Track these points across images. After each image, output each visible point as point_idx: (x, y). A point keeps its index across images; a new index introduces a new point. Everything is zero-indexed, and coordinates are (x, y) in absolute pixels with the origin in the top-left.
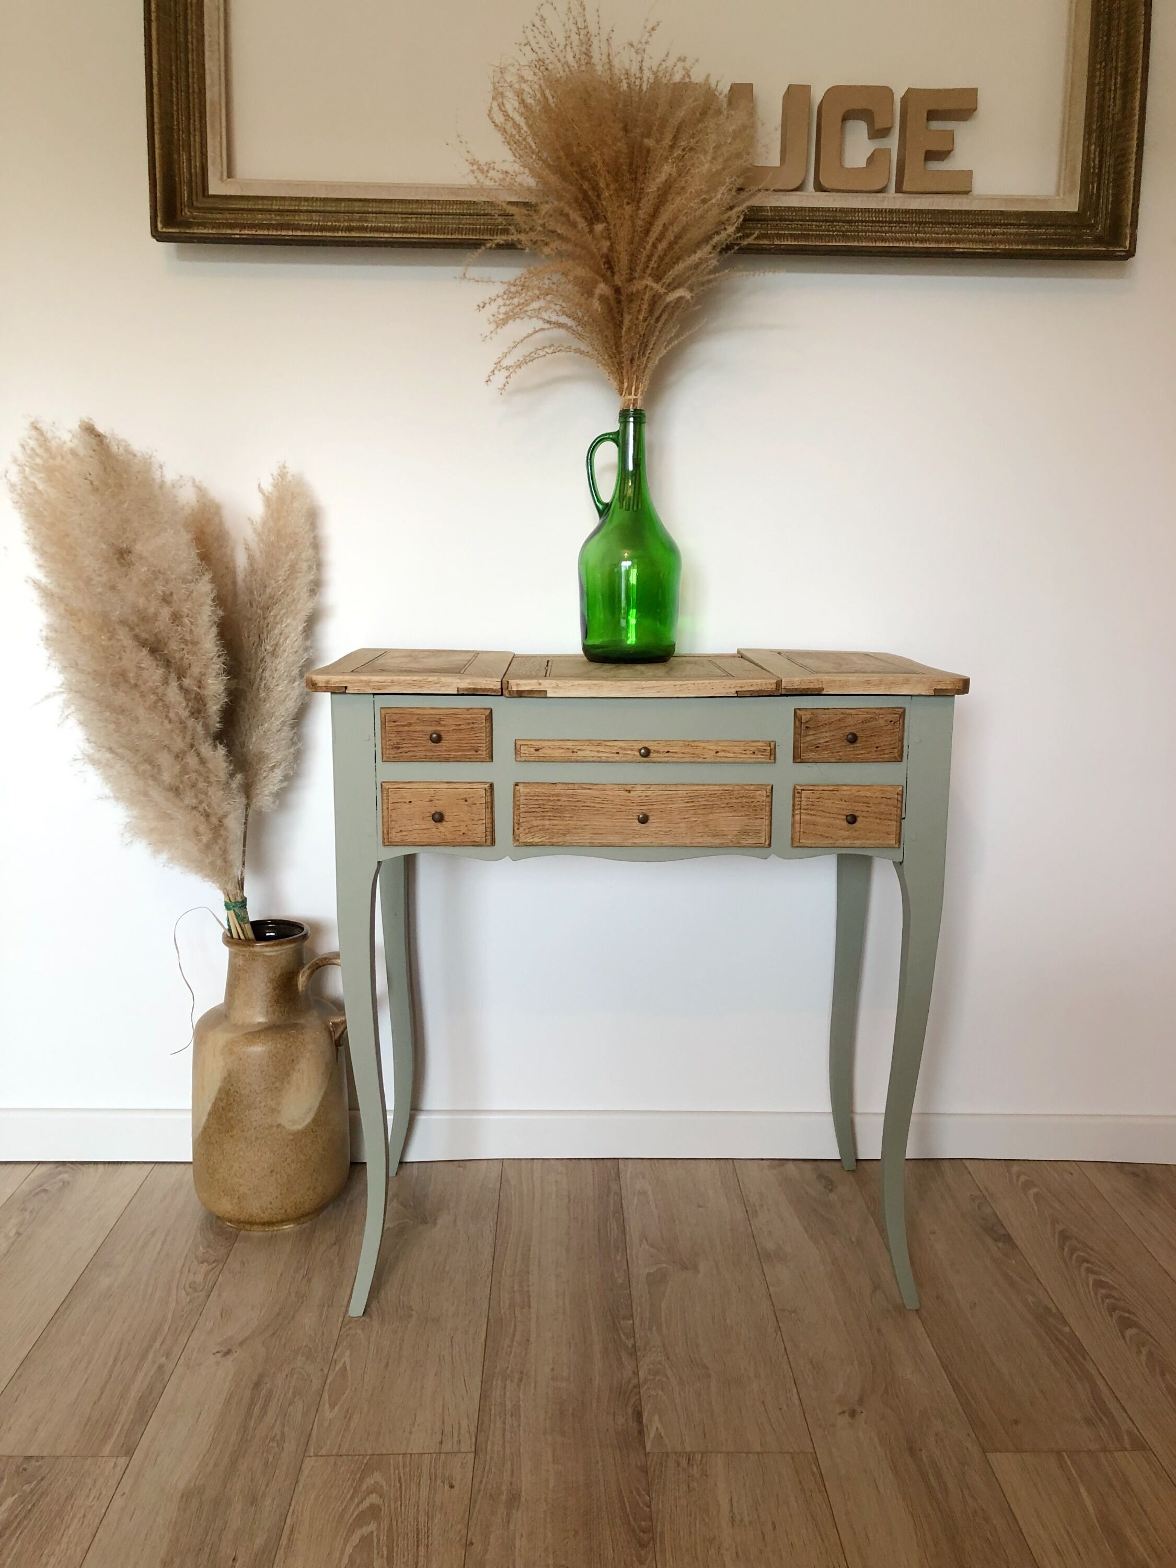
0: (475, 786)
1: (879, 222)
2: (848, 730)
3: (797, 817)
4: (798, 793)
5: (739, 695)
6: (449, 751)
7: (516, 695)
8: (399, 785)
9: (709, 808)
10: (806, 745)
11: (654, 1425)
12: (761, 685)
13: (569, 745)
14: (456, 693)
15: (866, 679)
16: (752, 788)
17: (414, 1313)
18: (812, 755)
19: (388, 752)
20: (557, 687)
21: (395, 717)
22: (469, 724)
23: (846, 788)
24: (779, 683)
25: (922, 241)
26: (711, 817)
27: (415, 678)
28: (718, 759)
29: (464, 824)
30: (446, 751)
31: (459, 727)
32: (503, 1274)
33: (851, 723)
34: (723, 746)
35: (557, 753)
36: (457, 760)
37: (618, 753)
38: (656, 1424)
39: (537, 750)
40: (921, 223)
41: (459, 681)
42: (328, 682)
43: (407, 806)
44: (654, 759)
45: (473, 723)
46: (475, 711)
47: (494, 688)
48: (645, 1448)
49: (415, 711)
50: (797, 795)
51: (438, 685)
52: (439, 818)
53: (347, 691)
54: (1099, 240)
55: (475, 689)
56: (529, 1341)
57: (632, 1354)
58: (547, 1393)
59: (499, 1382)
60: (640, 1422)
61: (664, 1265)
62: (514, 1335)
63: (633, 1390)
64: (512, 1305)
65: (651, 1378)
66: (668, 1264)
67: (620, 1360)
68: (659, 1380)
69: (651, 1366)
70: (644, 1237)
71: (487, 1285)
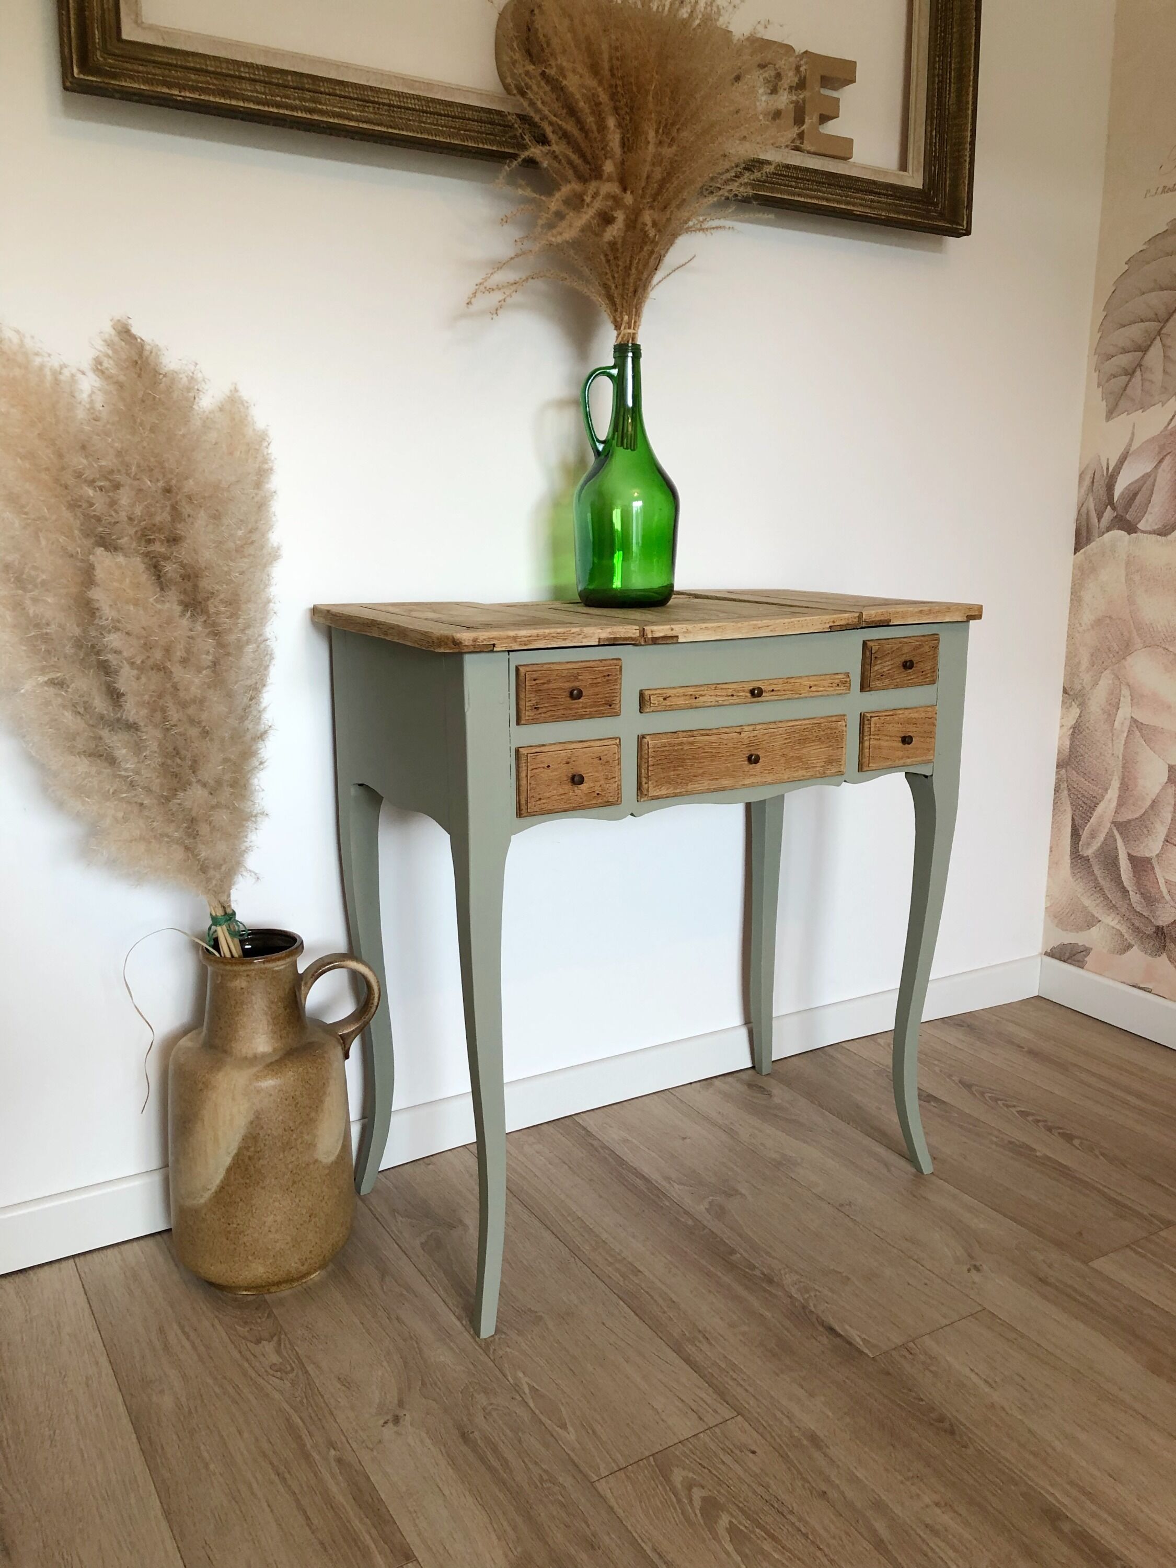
0: (606, 742)
1: (788, 176)
2: (903, 658)
3: (867, 744)
4: (868, 720)
5: (832, 629)
6: (585, 708)
7: (650, 642)
8: (538, 750)
9: (803, 741)
10: (875, 674)
11: (853, 1333)
12: (848, 619)
13: (691, 691)
14: (597, 644)
15: (920, 609)
16: (834, 719)
18: (878, 683)
19: (527, 713)
20: (687, 632)
21: (535, 675)
22: (604, 676)
23: (900, 712)
24: (860, 617)
25: (827, 200)
26: (804, 751)
27: (559, 630)
28: (811, 694)
29: (598, 784)
30: (582, 707)
31: (595, 681)
32: (584, 1250)
33: (906, 651)
34: (814, 681)
35: (681, 701)
36: (591, 716)
37: (733, 695)
39: (665, 699)
40: (820, 183)
41: (600, 631)
42: (475, 640)
43: (548, 771)
44: (767, 699)
45: (608, 675)
46: (608, 662)
47: (633, 636)
48: (869, 1356)
49: (553, 667)
50: (866, 722)
51: (581, 636)
52: (577, 780)
53: (495, 649)
54: (941, 216)
55: (615, 639)
56: (674, 1302)
57: (770, 1281)
58: (741, 1341)
59: (690, 1346)
60: (840, 1336)
61: (711, 1198)
62: (656, 1301)
63: (805, 1312)
64: (624, 1276)
65: (806, 1296)
66: (712, 1196)
67: (765, 1290)
68: (815, 1296)
69: (796, 1287)
70: (668, 1179)
71: (580, 1264)
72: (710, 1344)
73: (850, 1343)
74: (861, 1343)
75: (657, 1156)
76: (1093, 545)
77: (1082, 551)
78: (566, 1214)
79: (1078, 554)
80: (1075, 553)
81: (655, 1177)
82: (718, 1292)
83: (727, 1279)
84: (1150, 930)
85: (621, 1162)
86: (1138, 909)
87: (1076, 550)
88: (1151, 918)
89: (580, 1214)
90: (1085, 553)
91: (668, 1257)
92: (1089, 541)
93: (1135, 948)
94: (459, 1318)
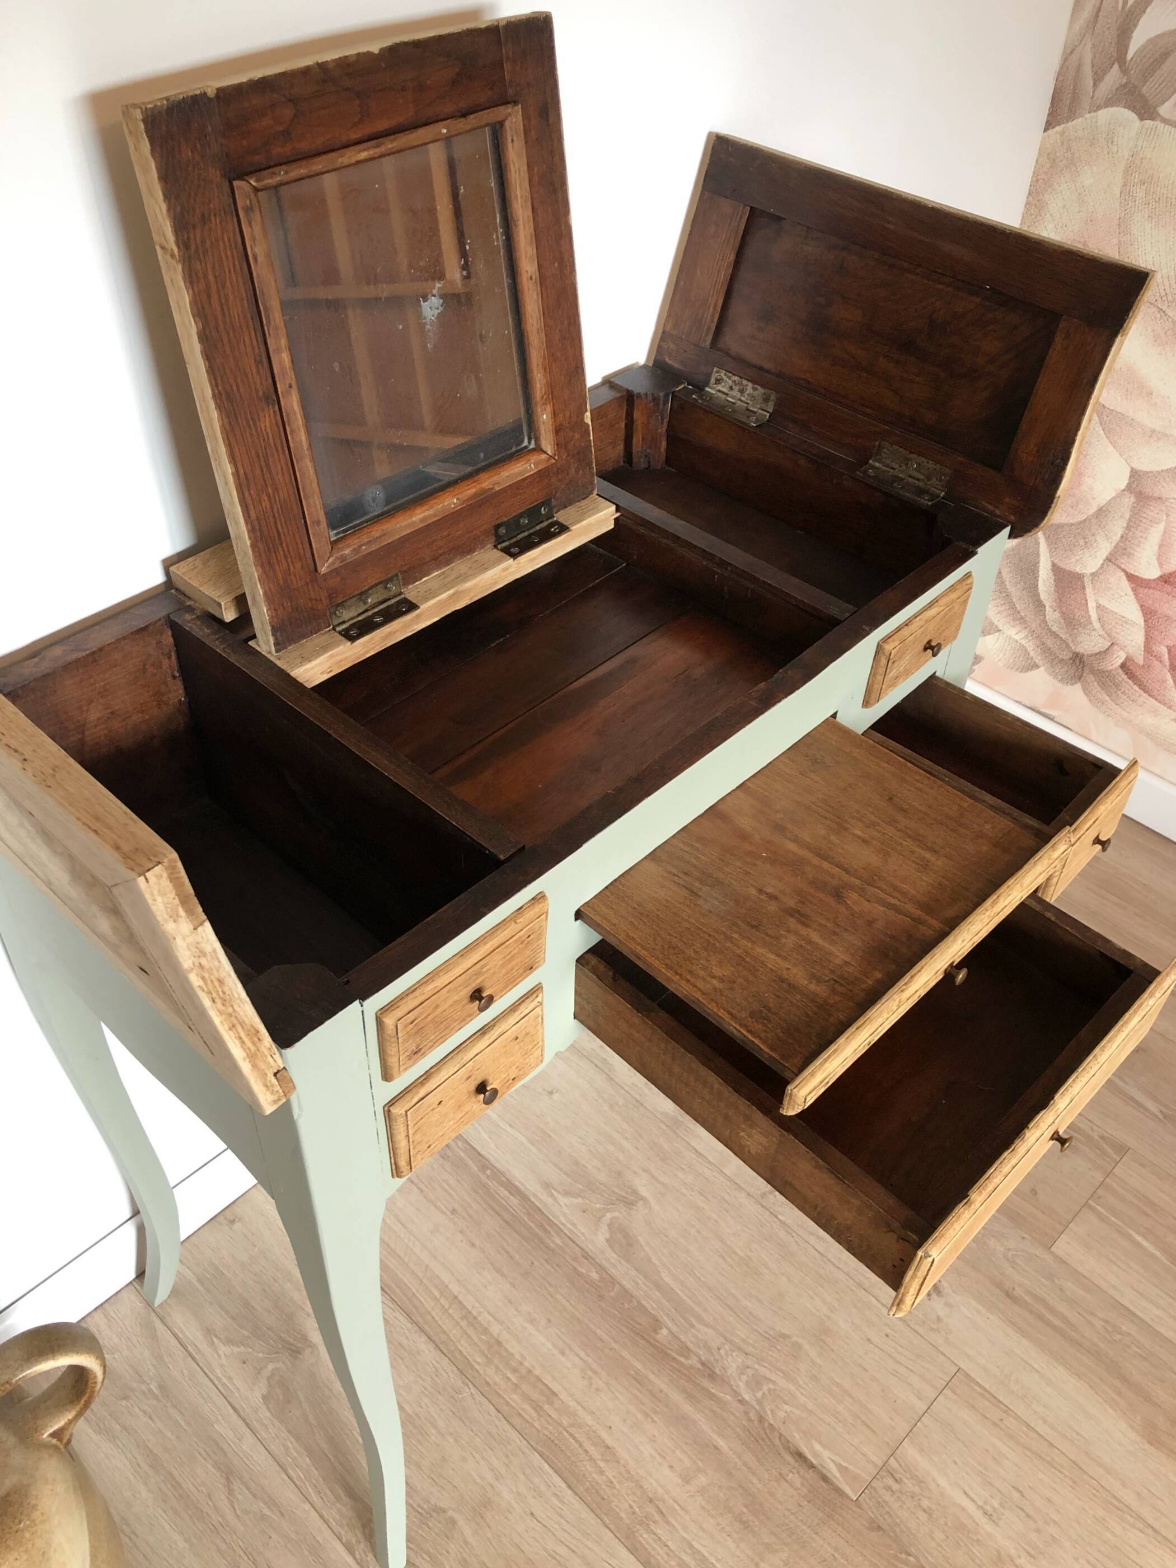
2: (927, 640)
10: (888, 683)
11: (825, 1457)
17: (450, 1513)
21: (413, 1016)
29: (514, 1068)
32: (477, 1367)
38: (826, 1454)
43: (440, 1108)
48: (848, 1497)
56: (607, 1447)
57: (712, 1376)
58: (703, 1508)
59: (645, 1536)
60: (812, 1466)
61: (609, 1215)
62: (586, 1451)
63: (764, 1429)
64: (537, 1408)
65: (759, 1395)
66: (608, 1211)
67: (712, 1396)
68: (769, 1390)
69: (744, 1378)
70: (547, 1186)
71: (479, 1398)
72: (668, 1522)
73: (825, 1479)
74: (838, 1475)
75: (525, 1142)
76: (1078, 121)
77: (1058, 128)
78: (437, 1294)
79: (1050, 132)
80: (1045, 130)
81: (531, 1186)
82: (656, 1412)
83: (660, 1383)
84: (1066, 655)
85: (485, 1164)
86: (1054, 629)
87: (1049, 126)
88: (1069, 641)
89: (455, 1288)
90: (1062, 134)
91: (582, 1354)
92: (1072, 114)
93: (1042, 669)
94: (350, 1549)
